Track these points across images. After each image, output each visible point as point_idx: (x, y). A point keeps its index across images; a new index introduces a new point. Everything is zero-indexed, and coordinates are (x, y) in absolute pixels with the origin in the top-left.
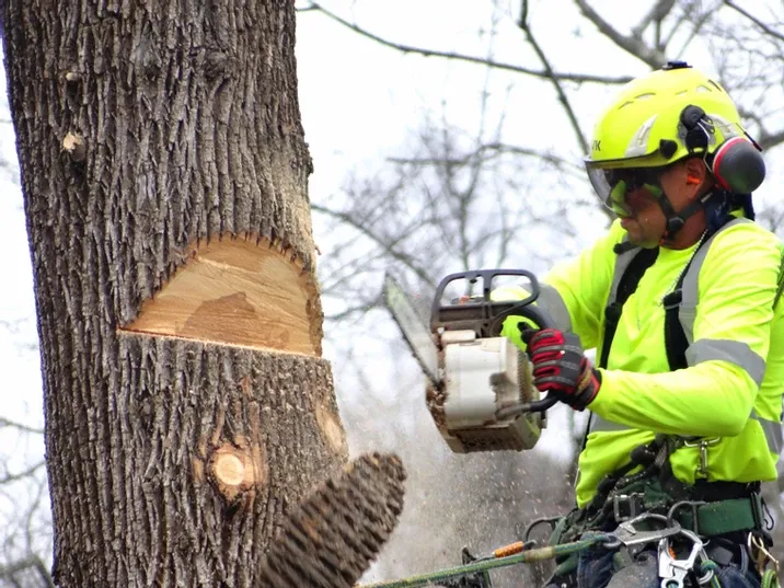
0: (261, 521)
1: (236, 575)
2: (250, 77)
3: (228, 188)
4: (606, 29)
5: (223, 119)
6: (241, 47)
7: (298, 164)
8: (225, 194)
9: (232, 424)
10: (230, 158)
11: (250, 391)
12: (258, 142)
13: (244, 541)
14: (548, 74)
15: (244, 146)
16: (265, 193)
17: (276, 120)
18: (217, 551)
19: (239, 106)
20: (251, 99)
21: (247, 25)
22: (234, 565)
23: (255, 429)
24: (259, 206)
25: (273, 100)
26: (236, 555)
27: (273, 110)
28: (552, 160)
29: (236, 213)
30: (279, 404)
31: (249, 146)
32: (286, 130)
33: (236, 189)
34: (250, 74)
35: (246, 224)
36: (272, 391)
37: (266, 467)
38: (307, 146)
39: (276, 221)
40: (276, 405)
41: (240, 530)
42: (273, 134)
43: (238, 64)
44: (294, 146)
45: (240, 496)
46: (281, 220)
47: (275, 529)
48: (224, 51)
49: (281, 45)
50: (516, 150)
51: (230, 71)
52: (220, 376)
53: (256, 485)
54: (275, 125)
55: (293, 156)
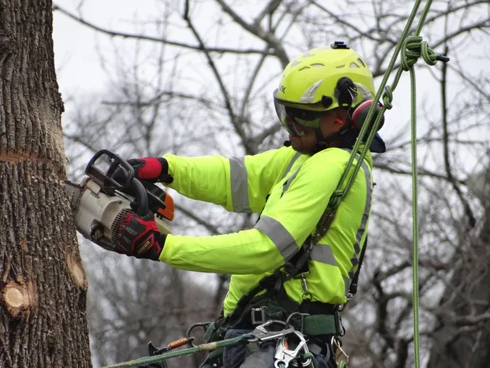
0: (34, 330)
1: (18, 363)
2: (24, 52)
3: (12, 122)
4: (237, 19)
5: (8, 79)
6: (19, 34)
7: (55, 106)
8: (10, 125)
9: (15, 269)
10: (13, 103)
11: (26, 248)
12: (30, 93)
13: (23, 342)
14: (202, 48)
15: (21, 95)
16: (34, 124)
17: (41, 78)
18: (6, 348)
19: (18, 70)
20: (25, 66)
21: (22, 20)
22: (17, 357)
23: (29, 272)
24: (31, 133)
25: (39, 67)
26: (18, 351)
27: (39, 72)
28: (204, 102)
29: (16, 137)
30: (44, 256)
31: (24, 95)
32: (47, 85)
33: (16, 122)
34: (24, 50)
35: (23, 144)
36: (40, 249)
37: (37, 296)
38: (60, 95)
39: (41, 141)
40: (42, 257)
41: (21, 335)
42: (39, 88)
43: (17, 44)
44: (52, 95)
45: (20, 314)
46: (44, 142)
47: (42, 334)
48: (8, 36)
49: (43, 32)
50: (182, 96)
51: (12, 48)
52: (7, 239)
53: (30, 307)
54: (40, 82)
55: (51, 101)
